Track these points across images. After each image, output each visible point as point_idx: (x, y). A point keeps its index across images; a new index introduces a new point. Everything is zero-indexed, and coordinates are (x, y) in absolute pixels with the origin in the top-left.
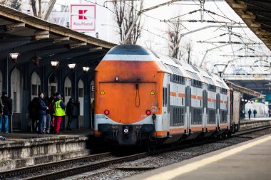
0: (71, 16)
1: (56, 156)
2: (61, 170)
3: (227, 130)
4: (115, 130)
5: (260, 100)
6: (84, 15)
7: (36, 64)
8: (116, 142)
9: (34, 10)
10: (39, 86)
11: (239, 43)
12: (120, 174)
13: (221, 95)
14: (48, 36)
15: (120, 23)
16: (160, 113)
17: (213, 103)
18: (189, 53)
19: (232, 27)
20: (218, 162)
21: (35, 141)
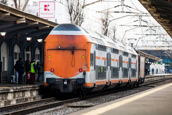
0: (40, 8)
1: (30, 98)
2: (33, 108)
3: (136, 82)
4: (58, 82)
5: (159, 63)
6: (47, 8)
7: (17, 39)
8: (59, 90)
9: (16, 5)
10: (19, 53)
11: (146, 26)
12: (71, 109)
13: (132, 58)
14: (25, 22)
15: (70, 13)
16: (88, 71)
17: (127, 64)
18: (114, 32)
19: (141, 16)
20: (133, 102)
21: (17, 89)
